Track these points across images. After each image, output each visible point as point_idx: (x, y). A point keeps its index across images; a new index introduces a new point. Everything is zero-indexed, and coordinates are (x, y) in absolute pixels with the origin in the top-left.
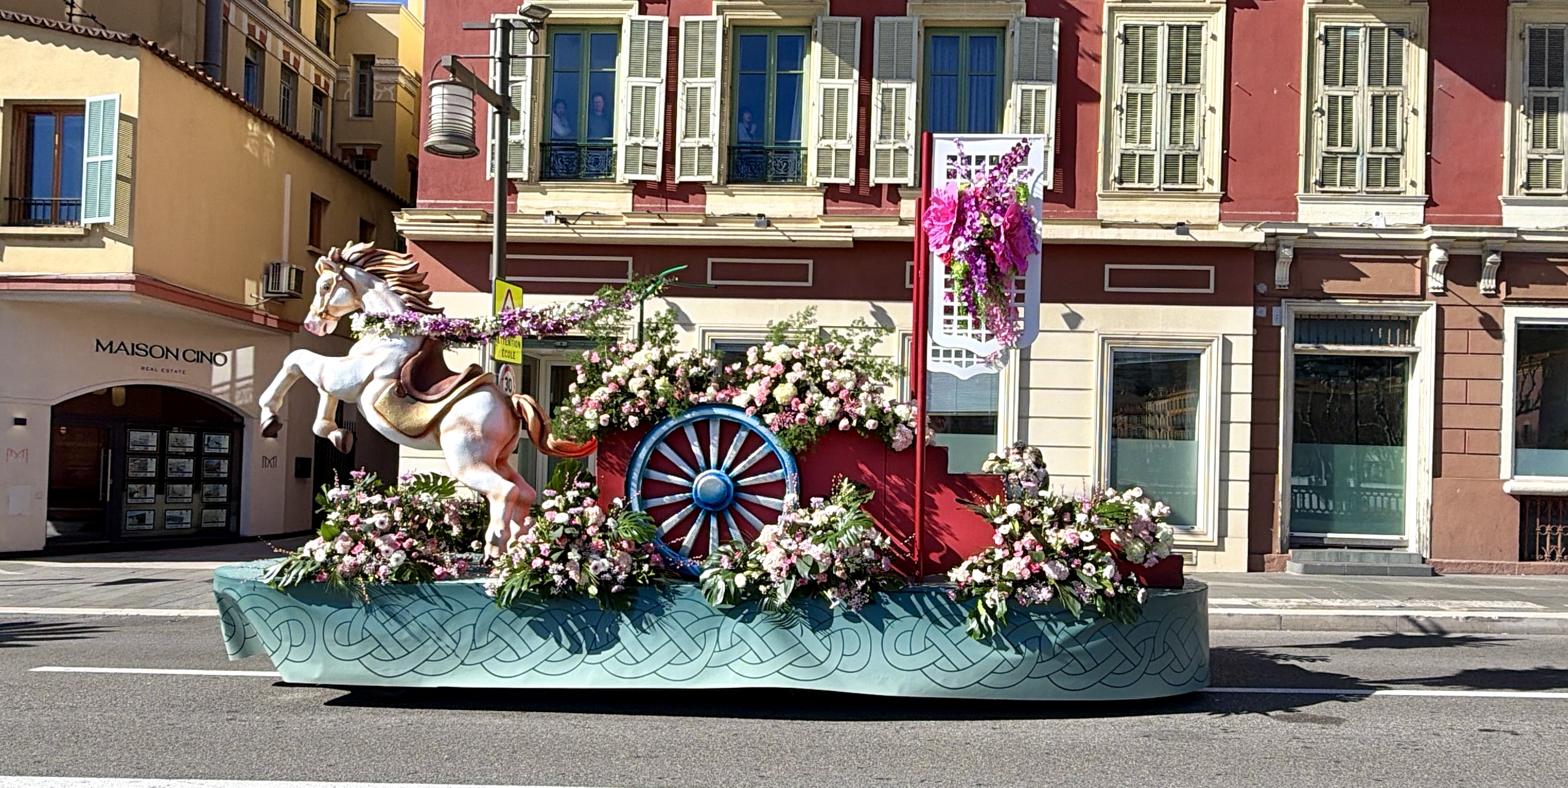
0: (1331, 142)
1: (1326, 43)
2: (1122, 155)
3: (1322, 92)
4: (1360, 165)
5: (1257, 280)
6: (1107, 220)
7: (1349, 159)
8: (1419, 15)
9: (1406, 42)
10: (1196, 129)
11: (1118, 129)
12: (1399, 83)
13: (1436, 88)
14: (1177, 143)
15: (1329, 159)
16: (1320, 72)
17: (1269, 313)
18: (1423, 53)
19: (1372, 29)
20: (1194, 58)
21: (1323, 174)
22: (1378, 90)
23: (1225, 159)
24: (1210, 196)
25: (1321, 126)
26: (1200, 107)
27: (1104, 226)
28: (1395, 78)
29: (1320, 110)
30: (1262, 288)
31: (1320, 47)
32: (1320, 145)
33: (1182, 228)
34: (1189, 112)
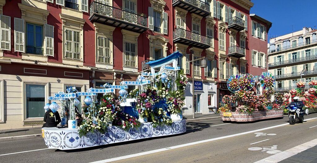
0: (100, 55)
1: (99, 39)
2: (67, 52)
3: (98, 47)
4: (104, 59)
5: (90, 76)
6: (64, 63)
7: (103, 58)
8: (111, 37)
9: (110, 41)
10: (79, 50)
11: (66, 48)
12: (109, 47)
13: (114, 49)
14: (76, 52)
15: (100, 57)
16: (98, 44)
17: (92, 81)
18: (112, 43)
19: (105, 38)
20: (78, 38)
21: (99, 60)
22: (106, 48)
23: (84, 55)
24: (82, 61)
25: (98, 52)
26: (80, 46)
27: (64, 64)
28: (109, 46)
29: (98, 49)
30: (91, 77)
31: (98, 39)
32: (98, 55)
33: (77, 66)
34: (78, 47)
